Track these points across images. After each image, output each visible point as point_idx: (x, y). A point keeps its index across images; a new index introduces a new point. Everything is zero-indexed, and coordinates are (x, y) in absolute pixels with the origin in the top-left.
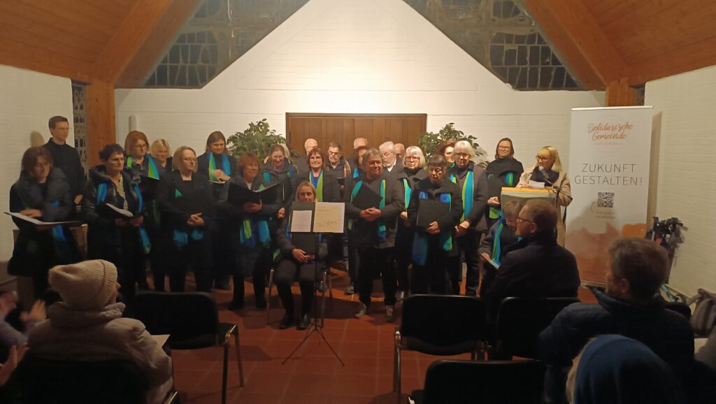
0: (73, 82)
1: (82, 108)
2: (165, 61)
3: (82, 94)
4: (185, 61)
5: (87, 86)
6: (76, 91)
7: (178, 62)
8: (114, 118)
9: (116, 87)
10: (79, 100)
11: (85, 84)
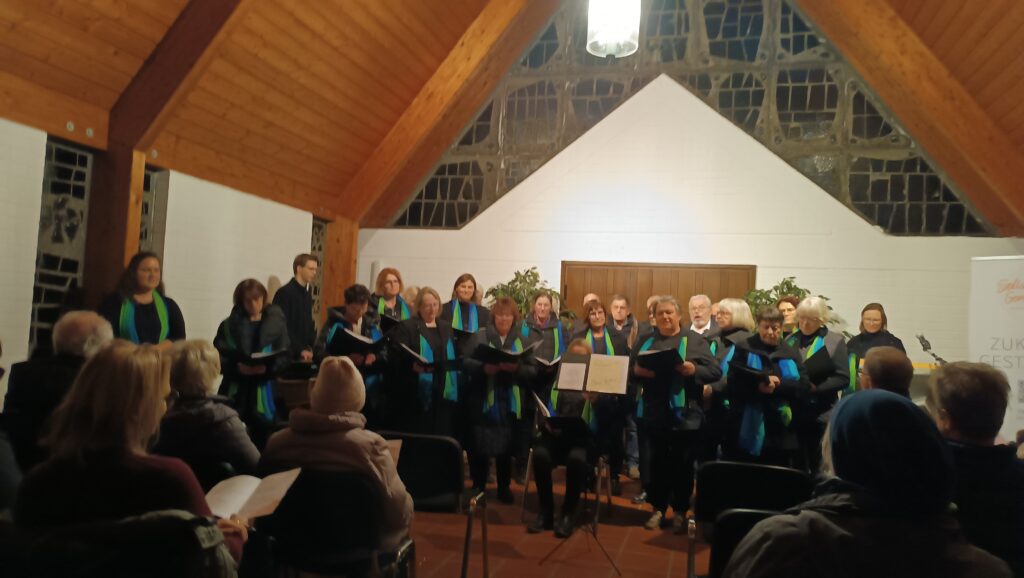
0: (315, 218)
1: (320, 249)
2: (420, 196)
3: (322, 234)
4: (444, 197)
5: (328, 225)
6: (317, 229)
7: (435, 198)
8: (355, 262)
9: (362, 226)
10: (318, 239)
11: (326, 221)
